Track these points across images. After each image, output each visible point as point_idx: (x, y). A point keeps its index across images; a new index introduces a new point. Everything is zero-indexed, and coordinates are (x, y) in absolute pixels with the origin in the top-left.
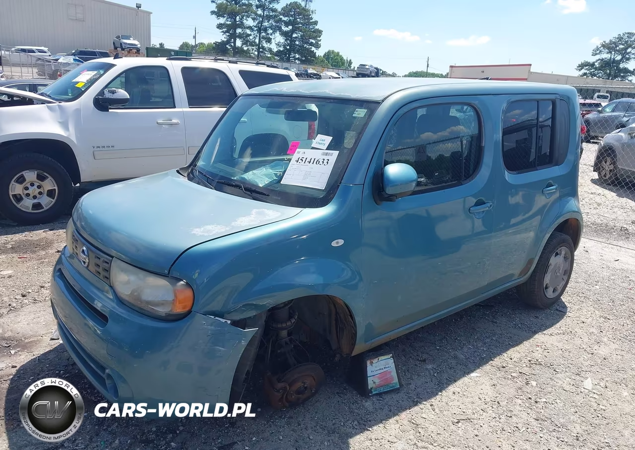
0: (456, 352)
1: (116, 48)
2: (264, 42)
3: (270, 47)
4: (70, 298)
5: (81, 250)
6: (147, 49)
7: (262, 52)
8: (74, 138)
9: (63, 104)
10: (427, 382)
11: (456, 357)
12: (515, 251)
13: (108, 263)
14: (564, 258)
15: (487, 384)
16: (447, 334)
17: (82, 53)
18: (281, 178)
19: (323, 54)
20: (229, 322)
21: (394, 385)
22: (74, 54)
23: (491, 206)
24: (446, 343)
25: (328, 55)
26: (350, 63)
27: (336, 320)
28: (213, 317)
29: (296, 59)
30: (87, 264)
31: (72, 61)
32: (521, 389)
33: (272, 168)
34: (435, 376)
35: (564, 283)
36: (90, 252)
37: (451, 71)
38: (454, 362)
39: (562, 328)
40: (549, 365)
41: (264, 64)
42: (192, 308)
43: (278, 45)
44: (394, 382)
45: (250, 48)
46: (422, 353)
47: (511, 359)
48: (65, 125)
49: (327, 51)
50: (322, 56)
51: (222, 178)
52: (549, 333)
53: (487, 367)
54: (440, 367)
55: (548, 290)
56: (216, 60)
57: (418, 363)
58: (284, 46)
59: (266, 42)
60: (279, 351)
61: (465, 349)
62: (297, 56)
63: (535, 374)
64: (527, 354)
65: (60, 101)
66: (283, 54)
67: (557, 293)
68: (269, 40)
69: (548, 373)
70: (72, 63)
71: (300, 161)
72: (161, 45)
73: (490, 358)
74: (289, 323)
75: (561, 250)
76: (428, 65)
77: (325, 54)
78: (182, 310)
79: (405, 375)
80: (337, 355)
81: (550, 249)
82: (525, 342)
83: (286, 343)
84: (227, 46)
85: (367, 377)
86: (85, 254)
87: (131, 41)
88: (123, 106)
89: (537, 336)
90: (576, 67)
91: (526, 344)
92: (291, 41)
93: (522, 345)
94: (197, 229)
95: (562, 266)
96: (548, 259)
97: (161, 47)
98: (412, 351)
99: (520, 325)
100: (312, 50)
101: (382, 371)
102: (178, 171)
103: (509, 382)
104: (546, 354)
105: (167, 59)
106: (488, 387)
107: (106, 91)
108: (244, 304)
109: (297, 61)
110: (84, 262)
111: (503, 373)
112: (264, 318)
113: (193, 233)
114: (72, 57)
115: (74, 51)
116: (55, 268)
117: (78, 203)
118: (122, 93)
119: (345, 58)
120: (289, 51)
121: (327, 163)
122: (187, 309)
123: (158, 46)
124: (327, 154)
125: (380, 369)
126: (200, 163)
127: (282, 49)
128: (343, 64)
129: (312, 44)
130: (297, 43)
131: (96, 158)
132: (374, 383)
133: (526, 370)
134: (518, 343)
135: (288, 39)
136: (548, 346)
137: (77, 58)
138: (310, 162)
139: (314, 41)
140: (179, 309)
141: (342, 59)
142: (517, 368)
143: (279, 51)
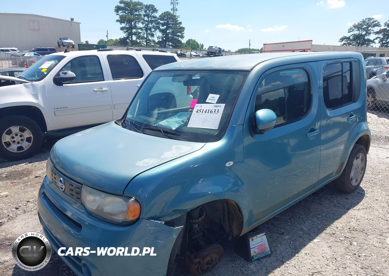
0: (302, 226)
1: (59, 46)
2: (150, 36)
3: (153, 39)
4: (52, 212)
5: (59, 180)
6: (79, 45)
7: (149, 42)
8: (42, 104)
9: (34, 83)
10: (287, 248)
11: (302, 230)
12: (329, 159)
13: (79, 189)
14: (361, 160)
15: (326, 246)
16: (294, 214)
17: (38, 50)
18: (187, 123)
19: (186, 42)
20: (163, 223)
21: (267, 252)
22: (34, 51)
23: (319, 132)
24: (294, 221)
25: (189, 42)
26: (202, 46)
27: (228, 213)
28: (153, 221)
29: (169, 46)
30: (64, 189)
31: (33, 55)
32: (347, 248)
33: (179, 117)
34: (291, 243)
35: (362, 175)
36: (65, 181)
37: (264, 47)
38: (301, 233)
39: (364, 205)
40: (362, 230)
41: (157, 50)
42: (140, 216)
43: (158, 38)
44: (267, 250)
45: (141, 40)
46: (280, 228)
47: (337, 228)
48: (36, 96)
49: (188, 40)
50: (185, 43)
51: (146, 125)
52: (357, 209)
53: (323, 235)
54: (294, 237)
55: (353, 180)
56: (128, 49)
57: (279, 235)
58: (162, 39)
59: (151, 36)
60: (193, 238)
61: (307, 224)
62: (170, 44)
63: (354, 237)
64: (347, 224)
65: (32, 81)
66: (161, 43)
67: (358, 182)
68: (152, 35)
69: (362, 236)
70: (33, 56)
71: (199, 112)
72: (87, 42)
73: (324, 229)
74: (200, 219)
75: (359, 155)
76: (250, 44)
77: (187, 42)
78: (133, 218)
79: (272, 244)
80: (230, 237)
81: (353, 155)
82: (343, 216)
83: (198, 232)
84: (127, 40)
85: (250, 249)
86: (62, 183)
87: (69, 41)
88: (71, 82)
89: (350, 211)
90: (339, 40)
91: (344, 217)
92: (166, 35)
93: (342, 218)
94: (139, 162)
95: (360, 165)
96: (352, 162)
97: (87, 43)
98: (273, 228)
99: (338, 205)
100: (179, 39)
101: (259, 244)
102: (115, 122)
103: (339, 244)
104: (359, 223)
105: (97, 51)
106: (327, 249)
107: (61, 73)
108: (173, 210)
109: (170, 47)
110: (62, 188)
111: (334, 238)
112: (185, 218)
113: (136, 165)
114: (33, 53)
115: (34, 49)
116: (40, 192)
117: (53, 148)
118: (71, 74)
119: (199, 43)
120: (165, 41)
121: (218, 112)
122: (136, 217)
123: (85, 43)
124: (217, 106)
125: (258, 243)
126: (129, 116)
127: (161, 40)
128: (198, 46)
129: (179, 36)
130: (170, 36)
131: (56, 115)
132: (255, 252)
133: (348, 235)
134: (339, 217)
135: (164, 34)
136: (359, 217)
137: (36, 53)
138: (206, 112)
139: (180, 34)
140: (131, 218)
141: (197, 44)
142: (343, 234)
143: (159, 42)
